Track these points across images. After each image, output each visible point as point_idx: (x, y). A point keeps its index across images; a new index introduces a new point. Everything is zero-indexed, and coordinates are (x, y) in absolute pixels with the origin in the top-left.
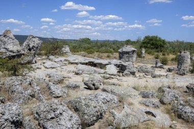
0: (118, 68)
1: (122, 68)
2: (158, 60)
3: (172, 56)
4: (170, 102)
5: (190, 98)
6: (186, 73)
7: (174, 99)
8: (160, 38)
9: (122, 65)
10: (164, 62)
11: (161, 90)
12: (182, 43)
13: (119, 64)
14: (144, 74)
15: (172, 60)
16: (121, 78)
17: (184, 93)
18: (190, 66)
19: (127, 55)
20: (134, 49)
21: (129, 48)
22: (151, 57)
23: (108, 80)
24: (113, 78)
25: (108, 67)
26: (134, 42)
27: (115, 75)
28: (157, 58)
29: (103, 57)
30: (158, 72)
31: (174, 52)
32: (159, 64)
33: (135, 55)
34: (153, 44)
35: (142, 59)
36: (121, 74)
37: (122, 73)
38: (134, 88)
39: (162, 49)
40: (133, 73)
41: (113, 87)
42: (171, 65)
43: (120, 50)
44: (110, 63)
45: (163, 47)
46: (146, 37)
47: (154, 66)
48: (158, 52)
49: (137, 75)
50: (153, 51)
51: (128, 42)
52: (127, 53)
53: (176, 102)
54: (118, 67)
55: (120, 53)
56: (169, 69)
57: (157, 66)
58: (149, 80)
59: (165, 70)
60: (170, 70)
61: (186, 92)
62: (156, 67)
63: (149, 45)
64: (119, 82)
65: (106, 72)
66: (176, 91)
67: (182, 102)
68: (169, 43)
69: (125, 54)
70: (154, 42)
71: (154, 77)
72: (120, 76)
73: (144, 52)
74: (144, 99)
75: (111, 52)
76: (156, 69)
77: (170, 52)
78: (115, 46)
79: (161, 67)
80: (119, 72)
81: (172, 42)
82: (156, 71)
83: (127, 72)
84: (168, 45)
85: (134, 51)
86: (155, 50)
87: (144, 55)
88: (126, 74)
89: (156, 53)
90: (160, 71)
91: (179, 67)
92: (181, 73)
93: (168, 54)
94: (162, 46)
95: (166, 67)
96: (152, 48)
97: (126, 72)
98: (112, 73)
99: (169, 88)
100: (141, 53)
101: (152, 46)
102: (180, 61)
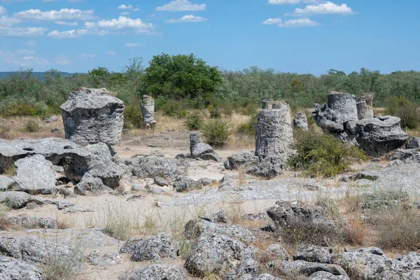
0: (61, 169)
1: (72, 167)
2: (198, 133)
3: (239, 119)
4: (218, 266)
5: (277, 246)
6: (278, 170)
7: (229, 254)
8: (201, 63)
9: (74, 155)
10: (217, 140)
11: (192, 230)
12: (267, 76)
13: (61, 152)
14: (152, 181)
15: (242, 130)
16: (69, 200)
17: (262, 234)
18: (292, 146)
19: (92, 121)
20: (113, 100)
21: (98, 98)
22: (175, 124)
23: (23, 211)
24: (40, 203)
25: (22, 164)
26: (120, 75)
27: (49, 193)
28: (193, 127)
29: (12, 132)
30: (196, 172)
31: (245, 106)
32: (202, 147)
33: (118, 121)
34: (179, 83)
35: (148, 133)
36: (71, 188)
37: (76, 182)
38: (109, 232)
39: (211, 97)
40: (112, 182)
41: (34, 235)
42: (238, 147)
43: (67, 106)
44: (29, 153)
45: (211, 90)
46: (158, 61)
47: (187, 152)
48: (197, 106)
49: (127, 188)
50: (181, 103)
51: (99, 78)
52: (92, 113)
53: (235, 263)
54: (60, 164)
55: (67, 115)
56: (230, 159)
57: (196, 152)
58: (163, 199)
59: (220, 164)
60: (232, 164)
61: (268, 229)
62: (192, 156)
63: (168, 86)
64: (62, 217)
65: (15, 183)
66: (239, 230)
67: (250, 262)
68: (231, 77)
69: (84, 116)
70: (184, 74)
71: (182, 189)
72: (65, 194)
73: (150, 108)
74: (138, 266)
75: (39, 113)
76: (193, 163)
77: (235, 107)
78: (52, 93)
79: (206, 156)
80: (64, 180)
81: (240, 76)
82: (190, 171)
83: (91, 180)
84: (228, 84)
85: (113, 107)
86: (186, 100)
87: (152, 119)
88: (89, 187)
89: (191, 112)
90: (204, 167)
91: (261, 152)
92: (265, 170)
93: (229, 113)
94: (208, 89)
95: (223, 154)
96: (179, 97)
97: (87, 178)
98: (37, 188)
99: (221, 220)
100: (144, 111)
101: (177, 90)
102: (261, 132)
